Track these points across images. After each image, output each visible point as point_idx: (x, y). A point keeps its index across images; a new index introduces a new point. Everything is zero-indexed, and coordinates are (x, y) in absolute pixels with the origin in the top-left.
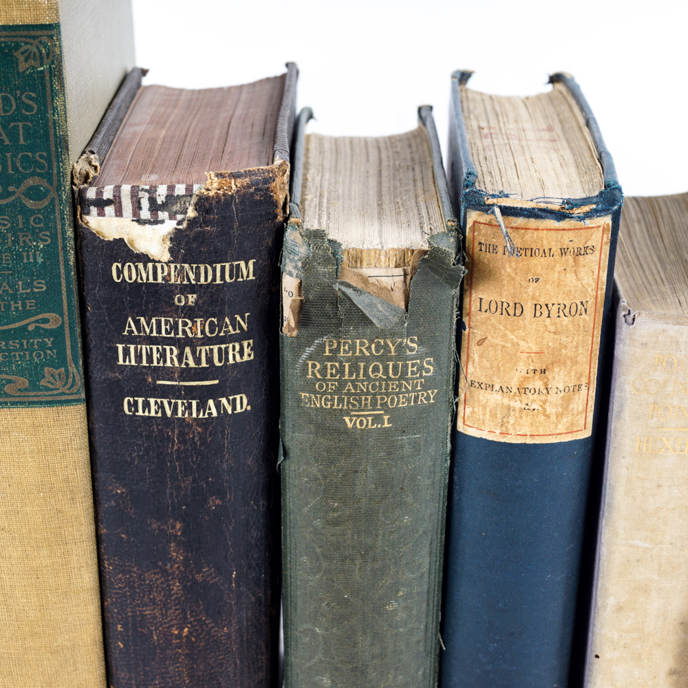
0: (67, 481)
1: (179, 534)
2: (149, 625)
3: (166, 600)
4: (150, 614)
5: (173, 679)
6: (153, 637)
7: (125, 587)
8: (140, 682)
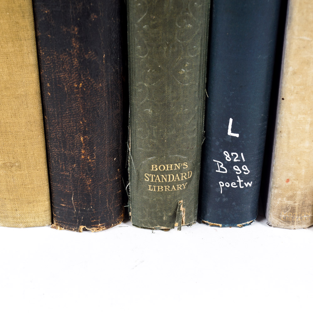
0: (20, 6)
1: (76, 33)
2: (63, 82)
3: (71, 69)
4: (63, 77)
5: (75, 110)
6: (65, 89)
7: (50, 63)
8: (59, 112)
